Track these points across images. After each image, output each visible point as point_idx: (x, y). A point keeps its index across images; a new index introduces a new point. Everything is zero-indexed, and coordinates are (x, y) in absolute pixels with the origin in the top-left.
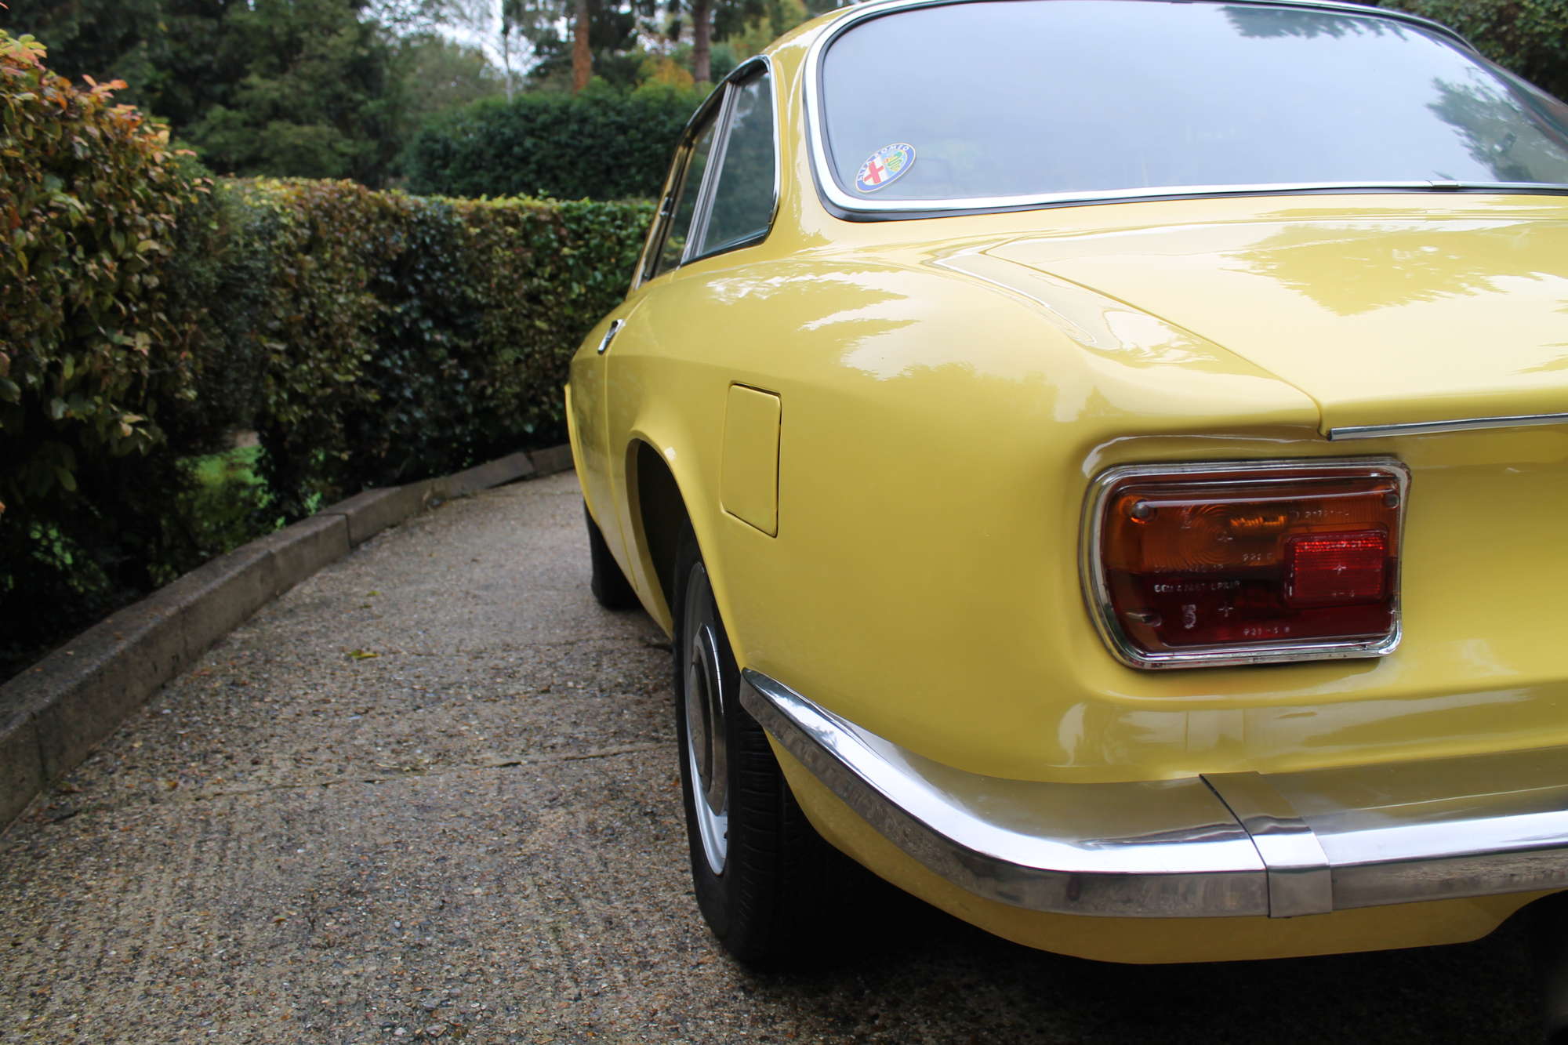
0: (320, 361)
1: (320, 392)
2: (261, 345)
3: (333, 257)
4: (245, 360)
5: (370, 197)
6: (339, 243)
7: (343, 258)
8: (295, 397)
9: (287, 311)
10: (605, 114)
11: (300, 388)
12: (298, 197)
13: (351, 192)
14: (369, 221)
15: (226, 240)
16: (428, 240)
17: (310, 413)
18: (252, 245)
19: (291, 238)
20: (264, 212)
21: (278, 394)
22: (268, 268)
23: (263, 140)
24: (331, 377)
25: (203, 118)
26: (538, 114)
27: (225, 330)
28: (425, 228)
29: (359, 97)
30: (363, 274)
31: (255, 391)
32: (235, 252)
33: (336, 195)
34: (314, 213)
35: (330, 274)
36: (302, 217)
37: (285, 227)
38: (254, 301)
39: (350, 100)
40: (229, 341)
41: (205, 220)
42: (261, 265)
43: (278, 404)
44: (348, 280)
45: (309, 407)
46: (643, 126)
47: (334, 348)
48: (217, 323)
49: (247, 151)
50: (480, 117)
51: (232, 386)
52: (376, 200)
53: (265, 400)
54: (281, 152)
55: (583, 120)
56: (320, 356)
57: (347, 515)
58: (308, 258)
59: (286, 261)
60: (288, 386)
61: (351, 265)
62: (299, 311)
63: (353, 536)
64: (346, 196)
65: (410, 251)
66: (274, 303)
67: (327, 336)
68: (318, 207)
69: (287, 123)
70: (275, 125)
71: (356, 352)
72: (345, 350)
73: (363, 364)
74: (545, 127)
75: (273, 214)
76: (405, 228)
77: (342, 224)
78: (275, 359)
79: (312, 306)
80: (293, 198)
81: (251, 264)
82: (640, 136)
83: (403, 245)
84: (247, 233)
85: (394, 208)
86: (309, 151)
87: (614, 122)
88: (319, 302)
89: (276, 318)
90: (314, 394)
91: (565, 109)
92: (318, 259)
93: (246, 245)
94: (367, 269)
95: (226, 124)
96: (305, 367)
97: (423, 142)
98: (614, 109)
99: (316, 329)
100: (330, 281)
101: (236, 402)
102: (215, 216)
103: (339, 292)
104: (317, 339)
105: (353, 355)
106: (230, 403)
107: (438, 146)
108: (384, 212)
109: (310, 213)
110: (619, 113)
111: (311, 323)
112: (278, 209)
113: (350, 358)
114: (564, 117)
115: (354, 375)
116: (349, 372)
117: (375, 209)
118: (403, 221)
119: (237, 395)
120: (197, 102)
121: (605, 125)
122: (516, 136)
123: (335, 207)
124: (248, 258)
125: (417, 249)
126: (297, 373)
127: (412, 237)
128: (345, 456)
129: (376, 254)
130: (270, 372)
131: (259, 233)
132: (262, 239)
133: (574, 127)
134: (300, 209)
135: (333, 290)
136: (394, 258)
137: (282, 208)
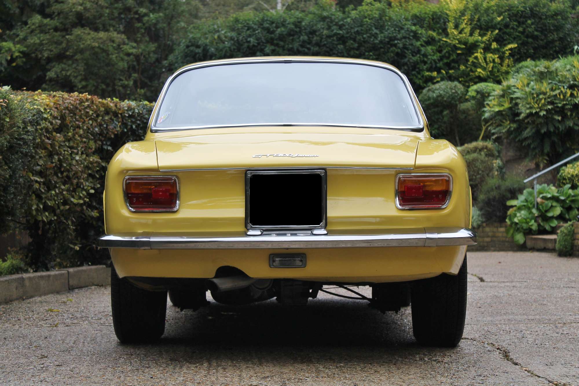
0: (63, 190)
1: (62, 208)
2: (29, 177)
3: (74, 135)
4: (20, 184)
5: (99, 102)
6: (79, 127)
7: (80, 136)
8: (46, 208)
9: (44, 161)
10: (329, 28)
11: (49, 203)
12: (54, 103)
13: (87, 100)
14: (98, 116)
15: (13, 125)
16: (134, 127)
17: (55, 218)
18: (27, 128)
19: (49, 124)
20: (34, 112)
21: (38, 205)
22: (34, 139)
23: (68, 41)
24: (69, 199)
25: (26, 23)
26: (277, 27)
27: (10, 168)
28: (134, 120)
29: (143, 10)
30: (93, 145)
31: (24, 201)
32: (17, 131)
33: (78, 102)
34: (64, 111)
35: (72, 144)
36: (56, 114)
37: (46, 119)
38: (26, 155)
39: (136, 13)
40: (11, 172)
41: (4, 117)
42: (31, 138)
43: (37, 210)
44: (82, 147)
45: (55, 215)
46: (359, 37)
47: (72, 184)
48: (6, 164)
49: (56, 50)
50: (233, 30)
51: (12, 196)
52: (103, 104)
53: (30, 208)
54: (82, 51)
55: (313, 32)
56: (63, 187)
57: (68, 271)
58: (58, 135)
59: (45, 136)
60: (43, 201)
61: (84, 140)
62: (52, 163)
63: (71, 283)
64: (84, 102)
65: (123, 133)
66: (37, 157)
67: (68, 177)
68: (67, 108)
69: (87, 30)
70: (78, 31)
71: (85, 188)
72: (78, 185)
73: (90, 195)
74: (282, 38)
75: (39, 112)
76: (120, 120)
77: (81, 117)
78: (37, 186)
79: (59, 160)
80: (52, 104)
81: (25, 137)
82: (356, 45)
83: (118, 129)
84: (24, 122)
85: (114, 108)
86: (104, 51)
87: (336, 34)
88: (64, 158)
89: (38, 165)
90: (59, 208)
91: (298, 24)
92: (65, 136)
93: (23, 128)
94: (95, 142)
95: (42, 29)
96: (53, 192)
97: (188, 47)
98: (336, 24)
99: (62, 173)
100: (71, 148)
101: (14, 205)
102: (8, 115)
103: (77, 154)
104: (62, 178)
105: (83, 189)
106: (10, 205)
107: (199, 50)
108: (108, 111)
109: (61, 111)
110: (341, 27)
111: (59, 169)
112: (42, 110)
113: (82, 191)
114: (298, 30)
115: (83, 199)
116: (80, 198)
117: (102, 109)
118: (120, 116)
119: (15, 201)
120: (22, 10)
121: (329, 37)
122: (259, 44)
123: (77, 108)
124: (24, 134)
125: (128, 132)
126: (49, 195)
127: (124, 125)
128: (77, 248)
129: (101, 134)
130: (34, 192)
131: (31, 122)
132: (32, 125)
133: (304, 37)
134: (56, 110)
135: (72, 152)
136: (113, 136)
137: (45, 109)
